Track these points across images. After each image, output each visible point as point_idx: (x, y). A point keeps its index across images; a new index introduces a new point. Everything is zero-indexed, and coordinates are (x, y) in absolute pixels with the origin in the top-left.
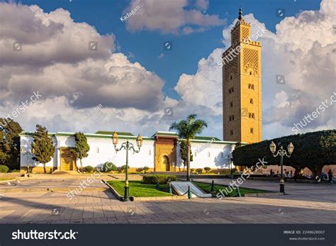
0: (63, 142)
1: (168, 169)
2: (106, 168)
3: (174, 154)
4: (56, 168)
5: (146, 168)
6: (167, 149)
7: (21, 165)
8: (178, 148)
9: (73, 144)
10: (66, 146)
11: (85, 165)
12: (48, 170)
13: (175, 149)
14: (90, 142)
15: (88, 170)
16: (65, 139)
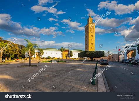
0: (36, 51)
1: (66, 58)
2: (48, 58)
3: (68, 54)
4: (35, 58)
5: (60, 58)
6: (66, 53)
7: (25, 57)
8: (69, 53)
9: (39, 52)
10: (37, 52)
11: (42, 57)
12: (32, 58)
13: (68, 53)
14: (44, 51)
15: (43, 58)
16: (37, 50)
